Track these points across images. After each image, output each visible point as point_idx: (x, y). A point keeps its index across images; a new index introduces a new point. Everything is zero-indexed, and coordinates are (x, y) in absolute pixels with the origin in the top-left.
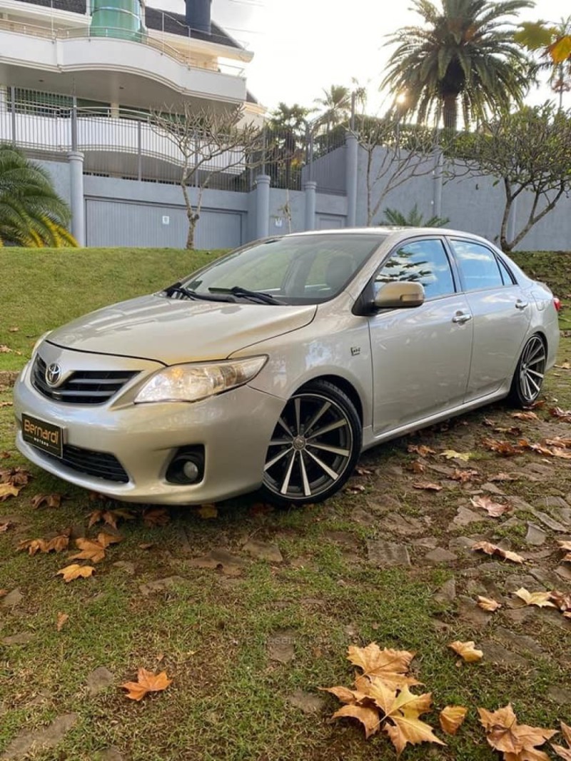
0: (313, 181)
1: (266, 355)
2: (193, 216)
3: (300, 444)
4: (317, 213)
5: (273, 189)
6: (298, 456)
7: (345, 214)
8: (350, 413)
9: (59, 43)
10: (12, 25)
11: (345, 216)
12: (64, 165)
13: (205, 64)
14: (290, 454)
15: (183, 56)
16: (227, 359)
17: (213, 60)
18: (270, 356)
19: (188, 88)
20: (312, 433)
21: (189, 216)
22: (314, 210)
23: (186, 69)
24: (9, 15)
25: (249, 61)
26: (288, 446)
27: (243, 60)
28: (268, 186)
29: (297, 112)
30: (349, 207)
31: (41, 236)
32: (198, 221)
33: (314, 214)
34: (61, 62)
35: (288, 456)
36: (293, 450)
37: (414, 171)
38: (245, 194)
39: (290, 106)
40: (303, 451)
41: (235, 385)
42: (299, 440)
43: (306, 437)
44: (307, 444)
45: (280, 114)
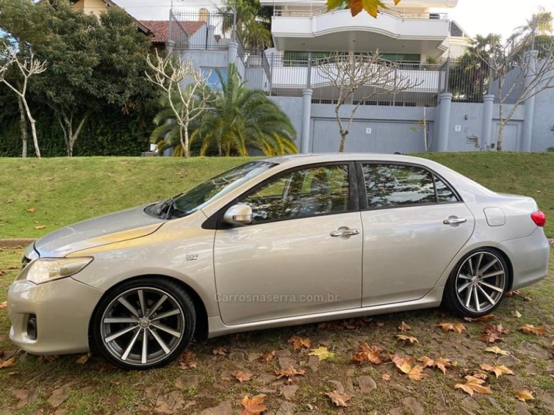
0: (492, 94)
1: (93, 257)
2: (344, 132)
3: (145, 324)
4: (493, 119)
5: (453, 103)
6: (142, 332)
7: (522, 119)
8: (184, 305)
9: (315, 18)
10: (290, 12)
11: (522, 121)
12: (300, 99)
13: (419, 15)
14: (136, 330)
15: (399, 12)
16: (64, 257)
17: (425, 11)
18: (95, 258)
19: (401, 34)
20: (156, 317)
21: (341, 132)
22: (491, 117)
23: (401, 21)
24: (289, 7)
25: (454, 7)
26: (135, 324)
27: (450, 7)
28: (450, 101)
29: (492, 39)
30: (526, 113)
31: (270, 145)
32: (347, 135)
33: (491, 120)
34: (315, 30)
35: (134, 331)
36: (139, 328)
37: (548, 84)
38: (433, 108)
39: (485, 36)
40: (147, 329)
41: (60, 277)
42: (145, 320)
43: (150, 319)
44: (150, 324)
45: (476, 43)
